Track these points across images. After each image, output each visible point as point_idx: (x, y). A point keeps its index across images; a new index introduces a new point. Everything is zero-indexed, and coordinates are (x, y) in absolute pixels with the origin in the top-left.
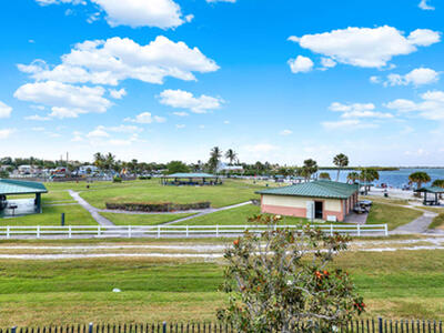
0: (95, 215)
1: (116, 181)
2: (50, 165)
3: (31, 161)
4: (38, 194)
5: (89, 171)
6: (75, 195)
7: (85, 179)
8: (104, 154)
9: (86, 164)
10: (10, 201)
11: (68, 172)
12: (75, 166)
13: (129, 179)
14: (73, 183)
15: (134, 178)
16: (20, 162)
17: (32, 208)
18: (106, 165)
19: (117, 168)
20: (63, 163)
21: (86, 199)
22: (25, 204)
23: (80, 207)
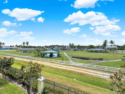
0: (69, 59)
1: (74, 50)
2: (60, 46)
3: (57, 46)
4: (58, 53)
5: (68, 48)
6: (65, 54)
7: (67, 50)
8: (71, 44)
9: (67, 46)
10: (53, 54)
11: (64, 48)
12: (65, 47)
13: (78, 50)
14: (65, 51)
15: (79, 50)
16: (55, 46)
17: (57, 56)
18: (72, 46)
19: (74, 47)
20: (63, 46)
21: (67, 55)
22: (56, 55)
23: (66, 57)
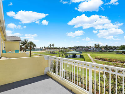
0: (92, 60)
1: (100, 52)
2: (84, 47)
3: (81, 47)
4: (81, 54)
5: (93, 49)
6: (89, 55)
7: (92, 51)
9: (93, 47)
11: (88, 49)
12: (90, 48)
13: (104, 51)
14: (89, 52)
15: (107, 51)
16: (79, 47)
18: (98, 47)
19: (101, 48)
20: (87, 47)
21: (91, 56)
23: (89, 58)
